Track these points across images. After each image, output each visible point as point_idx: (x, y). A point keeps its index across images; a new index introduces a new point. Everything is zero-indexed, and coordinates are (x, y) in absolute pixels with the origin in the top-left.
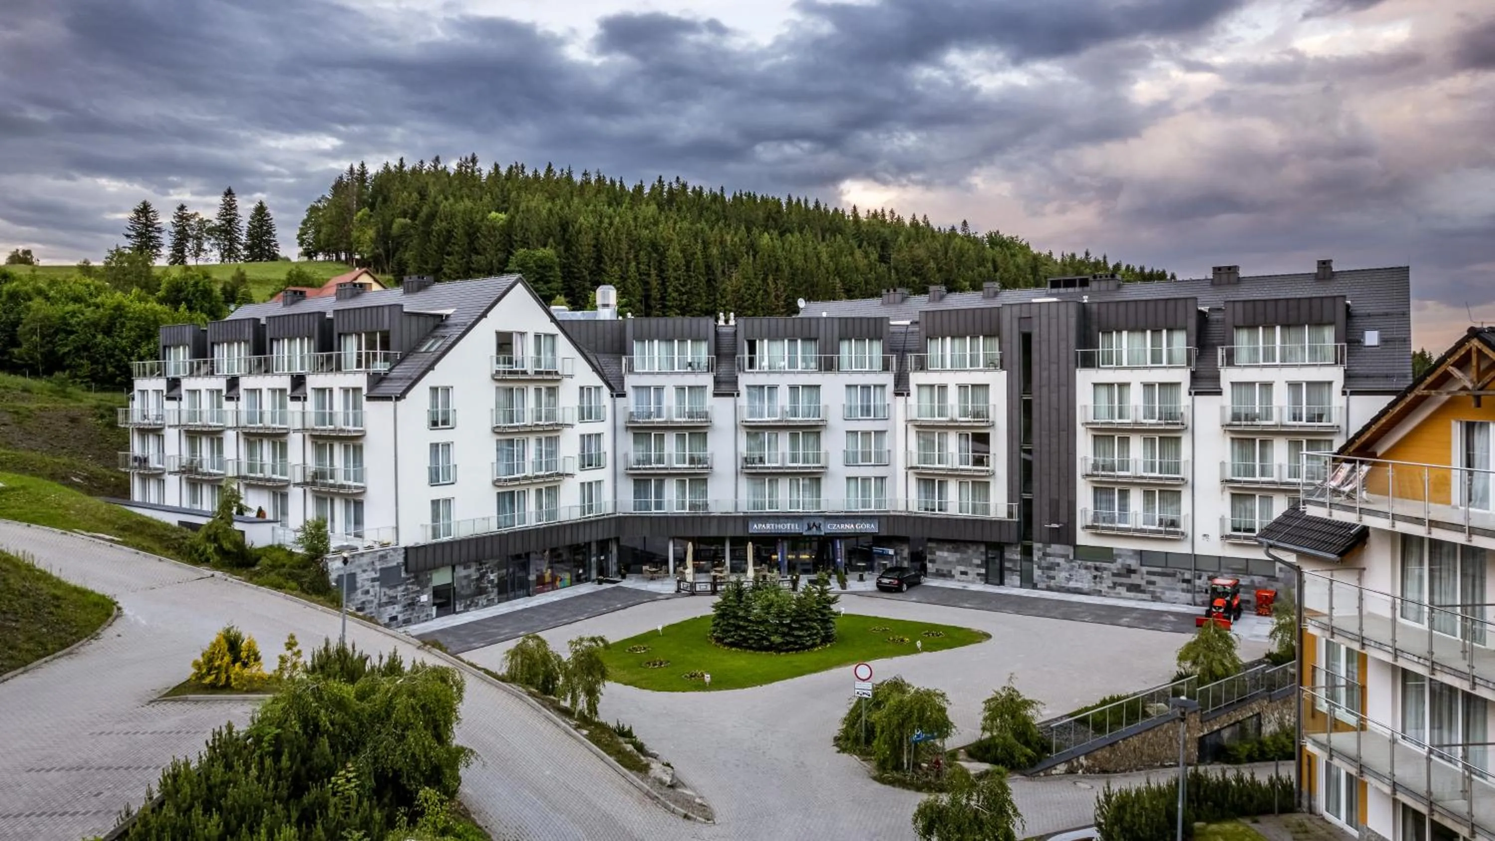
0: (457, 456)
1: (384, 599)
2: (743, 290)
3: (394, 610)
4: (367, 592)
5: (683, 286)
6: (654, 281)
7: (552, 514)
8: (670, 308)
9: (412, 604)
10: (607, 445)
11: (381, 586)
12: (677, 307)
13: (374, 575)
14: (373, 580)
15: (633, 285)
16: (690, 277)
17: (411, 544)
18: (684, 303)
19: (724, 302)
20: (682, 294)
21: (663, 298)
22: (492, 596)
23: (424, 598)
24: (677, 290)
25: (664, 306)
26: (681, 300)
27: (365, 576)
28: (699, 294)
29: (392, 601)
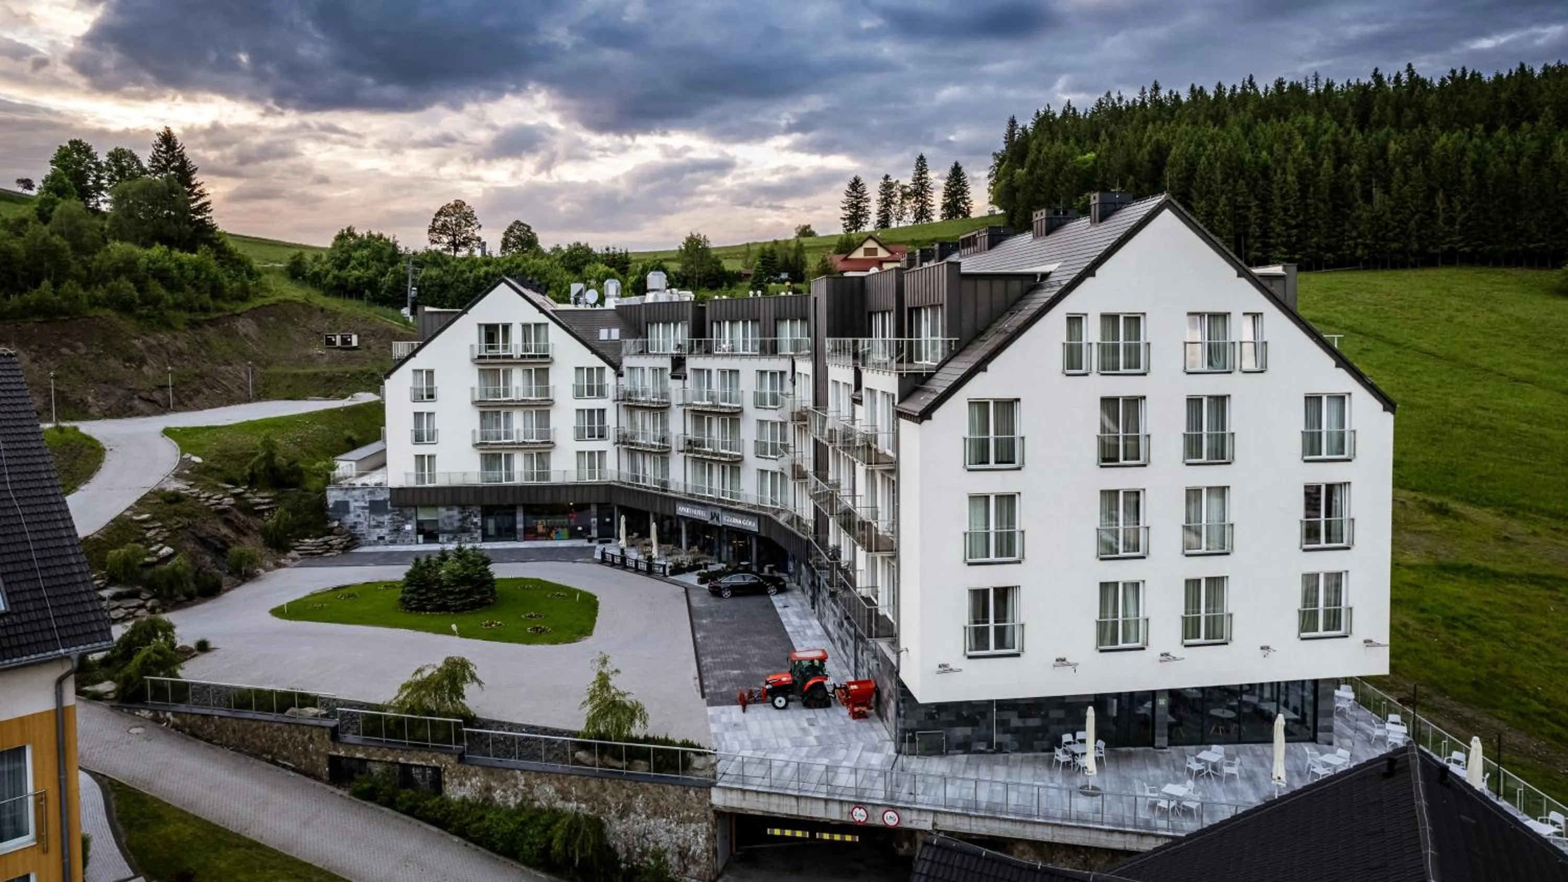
0: (439, 423)
1: (373, 523)
2: (1388, 215)
3: (383, 532)
4: (359, 516)
5: (1293, 217)
6: (1253, 215)
7: (545, 475)
8: (1275, 246)
9: (397, 530)
10: (611, 420)
11: (370, 513)
12: (1283, 244)
13: (363, 504)
14: (364, 508)
15: (1222, 222)
16: (1307, 205)
17: (396, 486)
18: (1294, 239)
19: (1354, 234)
20: (1289, 227)
21: (1265, 234)
22: (476, 535)
23: (408, 527)
24: (1285, 224)
25: (1266, 245)
26: (1289, 236)
27: (357, 504)
28: (1317, 226)
29: (379, 525)
